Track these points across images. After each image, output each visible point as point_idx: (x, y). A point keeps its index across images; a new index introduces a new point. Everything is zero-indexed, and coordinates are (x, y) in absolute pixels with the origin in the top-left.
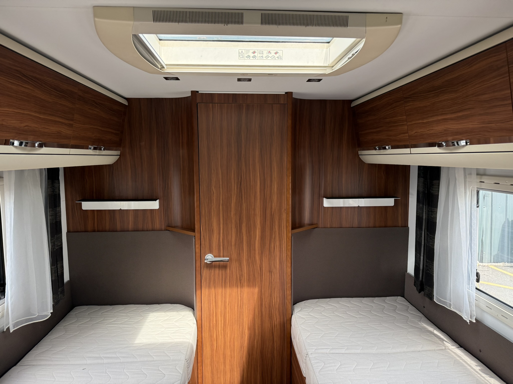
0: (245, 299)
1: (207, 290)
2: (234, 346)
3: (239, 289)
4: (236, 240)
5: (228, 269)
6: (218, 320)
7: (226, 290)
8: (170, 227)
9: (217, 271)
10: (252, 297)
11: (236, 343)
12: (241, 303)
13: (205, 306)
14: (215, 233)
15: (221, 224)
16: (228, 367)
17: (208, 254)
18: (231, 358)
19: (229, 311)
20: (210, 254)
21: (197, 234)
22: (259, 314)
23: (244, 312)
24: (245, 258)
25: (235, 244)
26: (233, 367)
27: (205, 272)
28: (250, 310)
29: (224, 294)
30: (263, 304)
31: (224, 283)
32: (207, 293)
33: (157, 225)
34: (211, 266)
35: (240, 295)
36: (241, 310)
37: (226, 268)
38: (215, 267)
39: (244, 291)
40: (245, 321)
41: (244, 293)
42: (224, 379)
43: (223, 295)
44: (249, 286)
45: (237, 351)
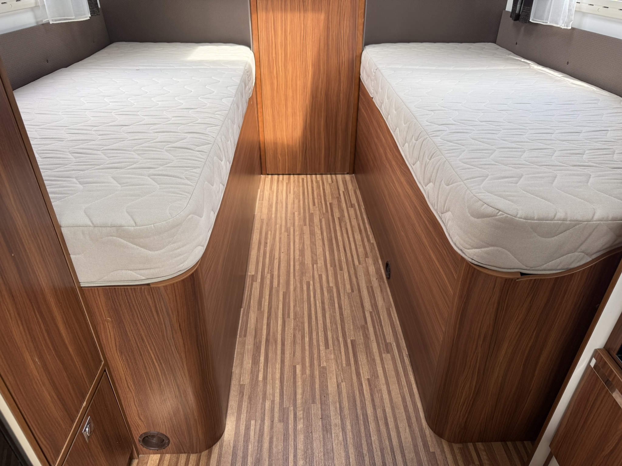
0: (309, 27)
1: (264, 14)
2: (296, 85)
3: (302, 14)
6: (278, 54)
7: (287, 14)
10: (317, 25)
11: (298, 83)
12: (305, 32)
16: (290, 110)
18: (294, 99)
19: (291, 42)
22: (324, 47)
23: (308, 44)
26: (295, 110)
28: (314, 42)
29: (284, 20)
30: (330, 35)
31: (284, 6)
32: (264, 18)
35: (303, 22)
36: (304, 43)
39: (308, 17)
40: (308, 57)
41: (308, 20)
42: (286, 124)
43: (283, 22)
44: (313, 10)
45: (299, 92)
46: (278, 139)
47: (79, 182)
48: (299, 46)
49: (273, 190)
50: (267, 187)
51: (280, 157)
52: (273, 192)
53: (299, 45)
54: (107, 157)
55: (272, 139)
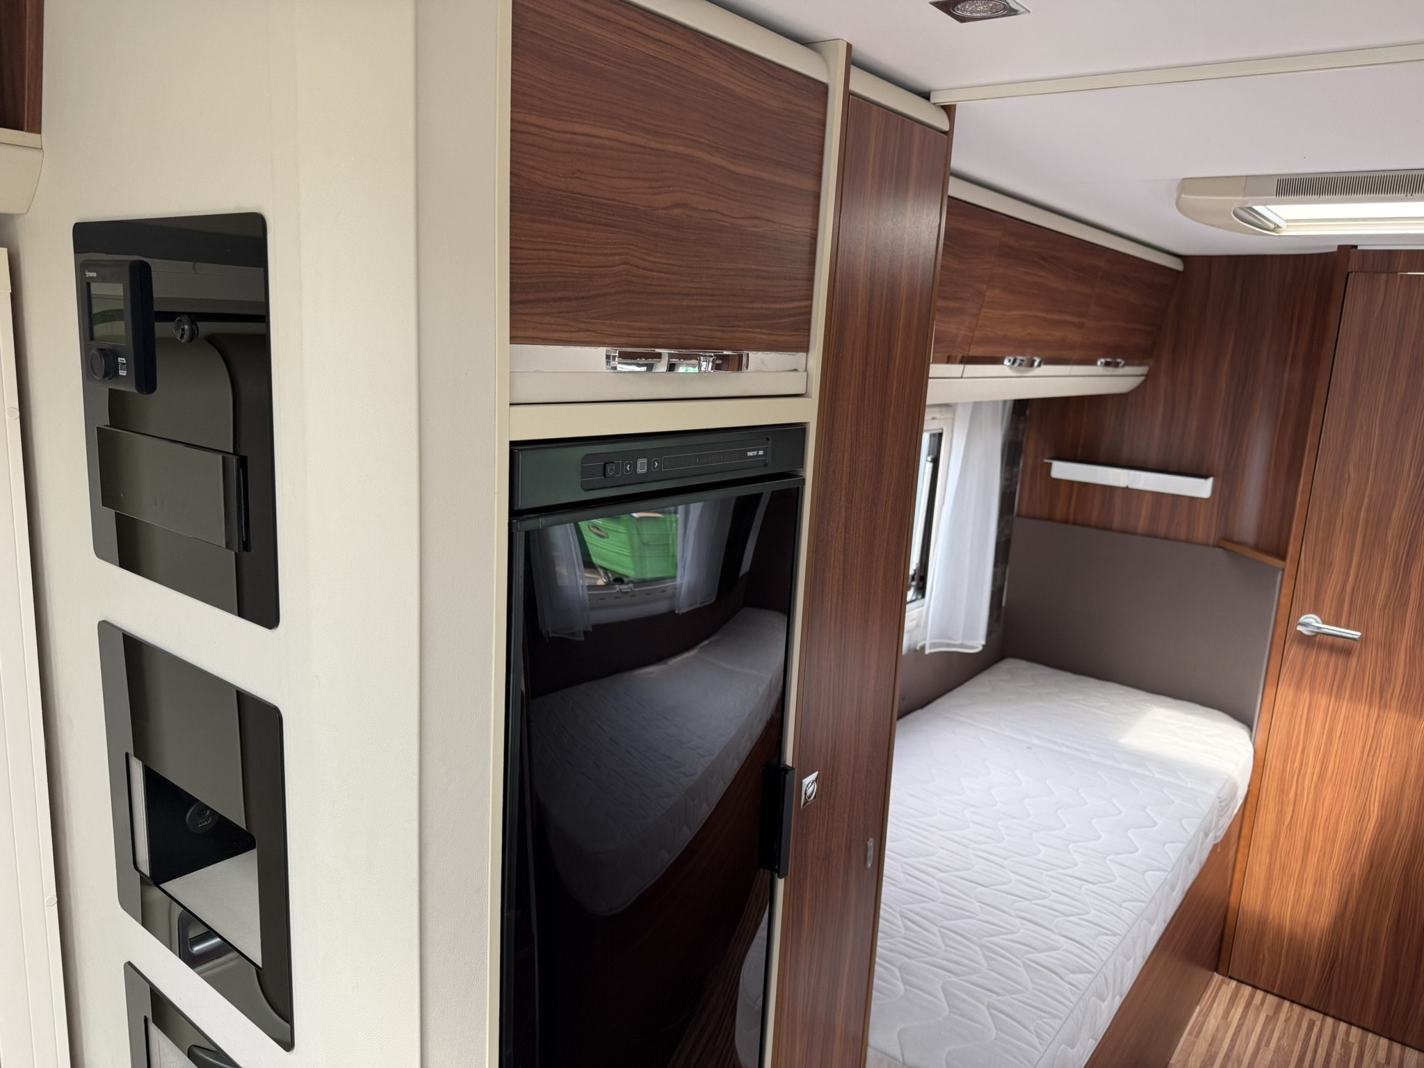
0: (1386, 736)
1: (1292, 691)
2: (1336, 831)
3: (1375, 711)
4: (1388, 597)
5: (1355, 661)
6: (1307, 764)
7: (1341, 703)
8: (1226, 542)
9: (1324, 657)
10: (1405, 739)
11: (1342, 827)
12: (1375, 743)
13: (1281, 724)
14: (1335, 570)
15: (1355, 555)
16: (1311, 872)
17: (1309, 613)
18: (1324, 854)
19: (1339, 753)
20: (1314, 614)
21: (1289, 565)
23: (1379, 764)
24: (1404, 644)
25: (1385, 606)
26: (1324, 876)
27: (1294, 653)
28: (1394, 764)
31: (1338, 687)
32: (1290, 698)
33: (1200, 533)
34: (1312, 641)
35: (1374, 724)
36: (1370, 759)
37: (1349, 656)
38: (1321, 646)
39: (1387, 717)
40: (1375, 786)
41: (1387, 723)
42: (1297, 894)
43: (1329, 714)
44: (1402, 709)
45: (1341, 845)
46: (1271, 917)
47: (902, 978)
48: (1356, 764)
49: (1229, 1020)
50: (1219, 1008)
51: (1266, 953)
52: (1228, 1025)
53: (1357, 760)
54: (944, 942)
55: (1257, 910)
